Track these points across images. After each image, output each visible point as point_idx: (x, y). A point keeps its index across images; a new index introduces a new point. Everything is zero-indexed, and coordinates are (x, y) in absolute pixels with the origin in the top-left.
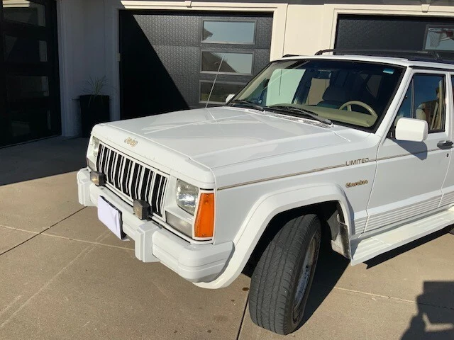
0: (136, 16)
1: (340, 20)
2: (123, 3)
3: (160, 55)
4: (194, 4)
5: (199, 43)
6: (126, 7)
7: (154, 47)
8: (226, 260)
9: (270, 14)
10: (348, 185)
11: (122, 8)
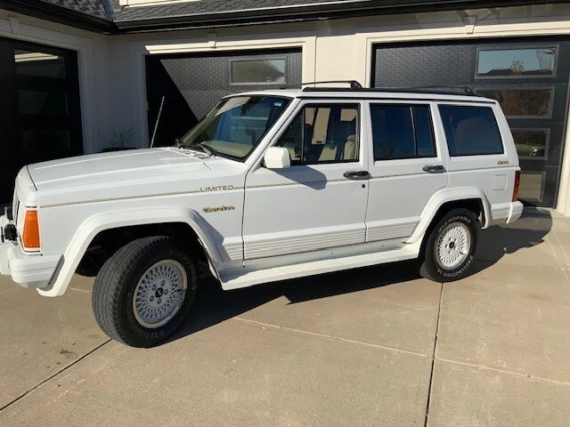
0: (162, 61)
1: (378, 51)
2: (148, 48)
3: (188, 101)
4: (218, 44)
5: (228, 86)
6: (151, 52)
7: (182, 92)
8: (53, 270)
9: (299, 50)
10: (206, 210)
11: (146, 53)
